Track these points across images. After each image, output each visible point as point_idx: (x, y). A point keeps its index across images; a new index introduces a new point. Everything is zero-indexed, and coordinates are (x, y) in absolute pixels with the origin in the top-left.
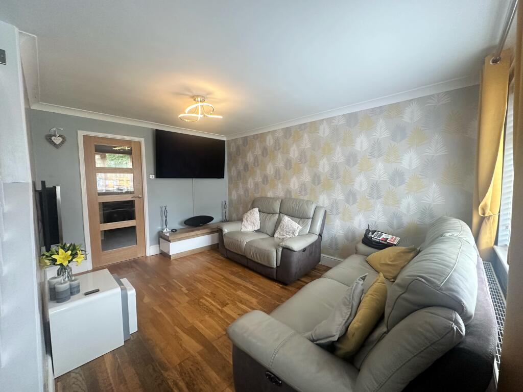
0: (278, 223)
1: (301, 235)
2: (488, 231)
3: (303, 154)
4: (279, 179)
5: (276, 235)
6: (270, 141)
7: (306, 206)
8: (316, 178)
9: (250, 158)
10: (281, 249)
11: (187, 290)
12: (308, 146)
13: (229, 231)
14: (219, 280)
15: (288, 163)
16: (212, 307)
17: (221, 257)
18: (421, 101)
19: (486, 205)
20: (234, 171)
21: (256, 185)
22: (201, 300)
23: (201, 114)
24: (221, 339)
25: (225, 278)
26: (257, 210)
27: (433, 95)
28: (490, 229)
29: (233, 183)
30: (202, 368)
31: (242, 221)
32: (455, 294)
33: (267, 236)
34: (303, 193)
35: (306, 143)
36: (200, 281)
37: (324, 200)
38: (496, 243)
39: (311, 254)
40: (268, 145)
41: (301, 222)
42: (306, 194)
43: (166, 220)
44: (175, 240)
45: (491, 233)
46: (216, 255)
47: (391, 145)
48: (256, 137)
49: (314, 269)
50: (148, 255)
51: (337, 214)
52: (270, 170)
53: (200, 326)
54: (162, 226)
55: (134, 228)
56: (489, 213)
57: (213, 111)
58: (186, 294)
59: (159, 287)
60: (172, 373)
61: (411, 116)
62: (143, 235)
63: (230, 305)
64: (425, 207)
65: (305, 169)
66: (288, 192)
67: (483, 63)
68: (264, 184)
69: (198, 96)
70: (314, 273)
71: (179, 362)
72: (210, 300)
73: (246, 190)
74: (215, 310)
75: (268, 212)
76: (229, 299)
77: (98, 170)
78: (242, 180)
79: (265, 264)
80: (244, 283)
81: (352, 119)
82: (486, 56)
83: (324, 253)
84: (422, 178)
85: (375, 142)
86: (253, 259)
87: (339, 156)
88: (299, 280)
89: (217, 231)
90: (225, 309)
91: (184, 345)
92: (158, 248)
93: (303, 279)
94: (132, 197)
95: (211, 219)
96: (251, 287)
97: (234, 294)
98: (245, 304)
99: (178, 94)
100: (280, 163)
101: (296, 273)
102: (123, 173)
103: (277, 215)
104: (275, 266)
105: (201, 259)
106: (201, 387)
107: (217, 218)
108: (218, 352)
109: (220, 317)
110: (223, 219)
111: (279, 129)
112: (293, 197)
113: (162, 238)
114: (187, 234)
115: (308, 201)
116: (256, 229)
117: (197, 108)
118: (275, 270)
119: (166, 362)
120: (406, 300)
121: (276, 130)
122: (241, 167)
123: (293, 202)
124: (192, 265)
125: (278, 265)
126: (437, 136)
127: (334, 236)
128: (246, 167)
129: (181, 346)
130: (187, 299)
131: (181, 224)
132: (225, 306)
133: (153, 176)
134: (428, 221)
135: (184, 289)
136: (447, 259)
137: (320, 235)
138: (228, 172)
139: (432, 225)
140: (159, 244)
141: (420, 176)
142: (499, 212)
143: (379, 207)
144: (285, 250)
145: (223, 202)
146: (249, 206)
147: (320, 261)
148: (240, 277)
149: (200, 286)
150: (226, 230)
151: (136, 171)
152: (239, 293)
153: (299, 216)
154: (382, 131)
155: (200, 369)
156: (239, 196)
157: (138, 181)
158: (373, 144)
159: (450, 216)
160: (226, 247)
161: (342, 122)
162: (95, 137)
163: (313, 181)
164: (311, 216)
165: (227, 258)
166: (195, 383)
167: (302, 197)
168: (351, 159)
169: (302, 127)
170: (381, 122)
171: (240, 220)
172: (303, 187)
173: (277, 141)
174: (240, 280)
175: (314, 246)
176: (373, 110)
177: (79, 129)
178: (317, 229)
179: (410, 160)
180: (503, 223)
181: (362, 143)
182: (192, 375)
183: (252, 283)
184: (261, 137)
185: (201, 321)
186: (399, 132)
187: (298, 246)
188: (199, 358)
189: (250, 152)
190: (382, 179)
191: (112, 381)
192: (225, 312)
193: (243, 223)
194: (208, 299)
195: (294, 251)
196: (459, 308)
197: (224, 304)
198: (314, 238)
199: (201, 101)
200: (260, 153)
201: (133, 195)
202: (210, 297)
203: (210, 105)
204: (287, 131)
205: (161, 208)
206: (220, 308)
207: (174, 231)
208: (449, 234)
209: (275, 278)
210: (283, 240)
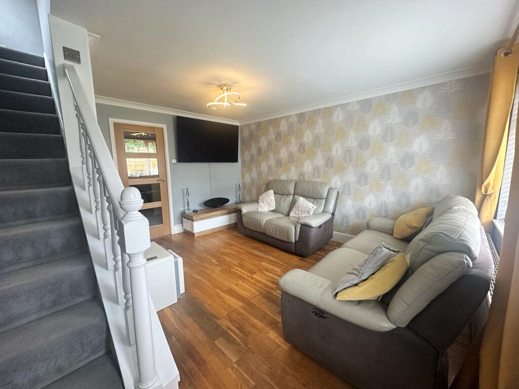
0: (293, 203)
1: (315, 214)
2: (489, 207)
3: (316, 139)
4: (293, 162)
5: (291, 214)
6: (284, 126)
7: (320, 188)
8: (329, 162)
9: (263, 143)
10: (299, 226)
11: (217, 261)
12: (322, 131)
13: (247, 211)
14: (243, 254)
15: (302, 148)
16: (243, 275)
17: (240, 235)
18: (434, 88)
19: (488, 184)
20: (247, 155)
21: (270, 168)
22: (232, 269)
23: (227, 102)
24: (256, 298)
25: (248, 252)
26: (272, 191)
27: (446, 82)
28: (491, 204)
29: (246, 167)
30: (246, 317)
31: (258, 202)
32: (465, 243)
33: (282, 216)
34: (317, 176)
35: (320, 128)
36: (226, 254)
37: (336, 182)
38: (495, 217)
39: (325, 231)
40: (282, 130)
41: (315, 203)
42: (319, 177)
43: (188, 202)
44: (198, 220)
45: (491, 209)
46: (235, 233)
47: (403, 130)
48: (269, 122)
49: (326, 244)
50: (173, 233)
51: (349, 195)
52: (284, 154)
53: (237, 289)
54: (184, 207)
55: (160, 209)
56: (491, 191)
57: (239, 99)
58: (217, 265)
59: (192, 259)
60: (223, 321)
61: (424, 102)
62: (168, 215)
63: (258, 273)
64: (433, 187)
65: (319, 152)
66: (302, 174)
67: (496, 54)
68: (277, 167)
69: (225, 85)
70: (327, 247)
71: (226, 313)
72: (239, 269)
73: (260, 174)
74: (246, 277)
75: (283, 193)
76: (255, 269)
77: (127, 155)
78: (255, 164)
79: (285, 239)
80: (266, 256)
81: (366, 105)
82: (499, 49)
83: (335, 231)
84: (431, 161)
85: (387, 127)
86: (273, 236)
87: (352, 141)
88: (314, 253)
89: (235, 212)
90: (254, 276)
91: (226, 302)
92: (181, 227)
93: (318, 253)
94: (158, 181)
95: (228, 200)
96: (273, 259)
97: (259, 264)
98: (271, 273)
99: (208, 84)
100: (294, 148)
101: (313, 247)
102: (149, 158)
103: (292, 196)
104: (294, 241)
105: (221, 236)
106: (250, 330)
107: (232, 200)
108: (257, 307)
109: (251, 282)
110: (237, 201)
111: (293, 115)
112: (306, 179)
113: (184, 218)
114: (208, 214)
115: (321, 183)
116: (272, 209)
117: (224, 97)
118: (294, 245)
119: (216, 313)
120: (428, 249)
121: (290, 116)
122: (254, 151)
123: (307, 184)
124: (216, 242)
125: (297, 240)
126: (447, 121)
127: (345, 214)
128: (259, 151)
129: (224, 302)
130: (219, 268)
131: (200, 205)
132: (254, 273)
133: (175, 160)
134: (434, 199)
135: (214, 261)
136: (457, 222)
137: (333, 214)
138: (241, 156)
139: (439, 203)
140: (182, 223)
141: (429, 159)
142: (500, 190)
143: (389, 187)
144: (304, 226)
145: (236, 185)
146: (263, 189)
147: (332, 237)
148: (261, 251)
149: (228, 259)
150: (245, 209)
151: (160, 155)
152: (263, 263)
153: (314, 197)
154: (394, 116)
155: (245, 318)
156: (252, 180)
157: (162, 165)
158: (386, 129)
159: (456, 194)
160: (245, 226)
161: (357, 107)
162: (123, 124)
163: (326, 165)
164: (325, 197)
165: (247, 236)
166: (244, 327)
167: (315, 180)
168: (364, 143)
169: (316, 112)
170: (395, 108)
171: (257, 201)
172: (316, 170)
173: (291, 126)
174: (261, 253)
175: (328, 224)
176: (387, 97)
177: (110, 117)
178: (331, 208)
179: (420, 144)
180: (503, 200)
181: (375, 128)
182: (240, 322)
183: (273, 256)
184: (275, 122)
185: (237, 285)
186: (411, 118)
187: (315, 222)
188: (242, 311)
189: (264, 137)
190: (393, 162)
191: (177, 327)
192: (255, 279)
193: (260, 204)
194: (237, 268)
195: (312, 227)
196: (468, 251)
197: (253, 273)
198: (327, 217)
199: (227, 90)
200: (273, 137)
201: (158, 179)
202: (239, 267)
203: (236, 93)
204: (301, 116)
205: (183, 190)
206: (250, 275)
207: (195, 211)
208: (456, 207)
209: (294, 251)
210: (298, 218)
